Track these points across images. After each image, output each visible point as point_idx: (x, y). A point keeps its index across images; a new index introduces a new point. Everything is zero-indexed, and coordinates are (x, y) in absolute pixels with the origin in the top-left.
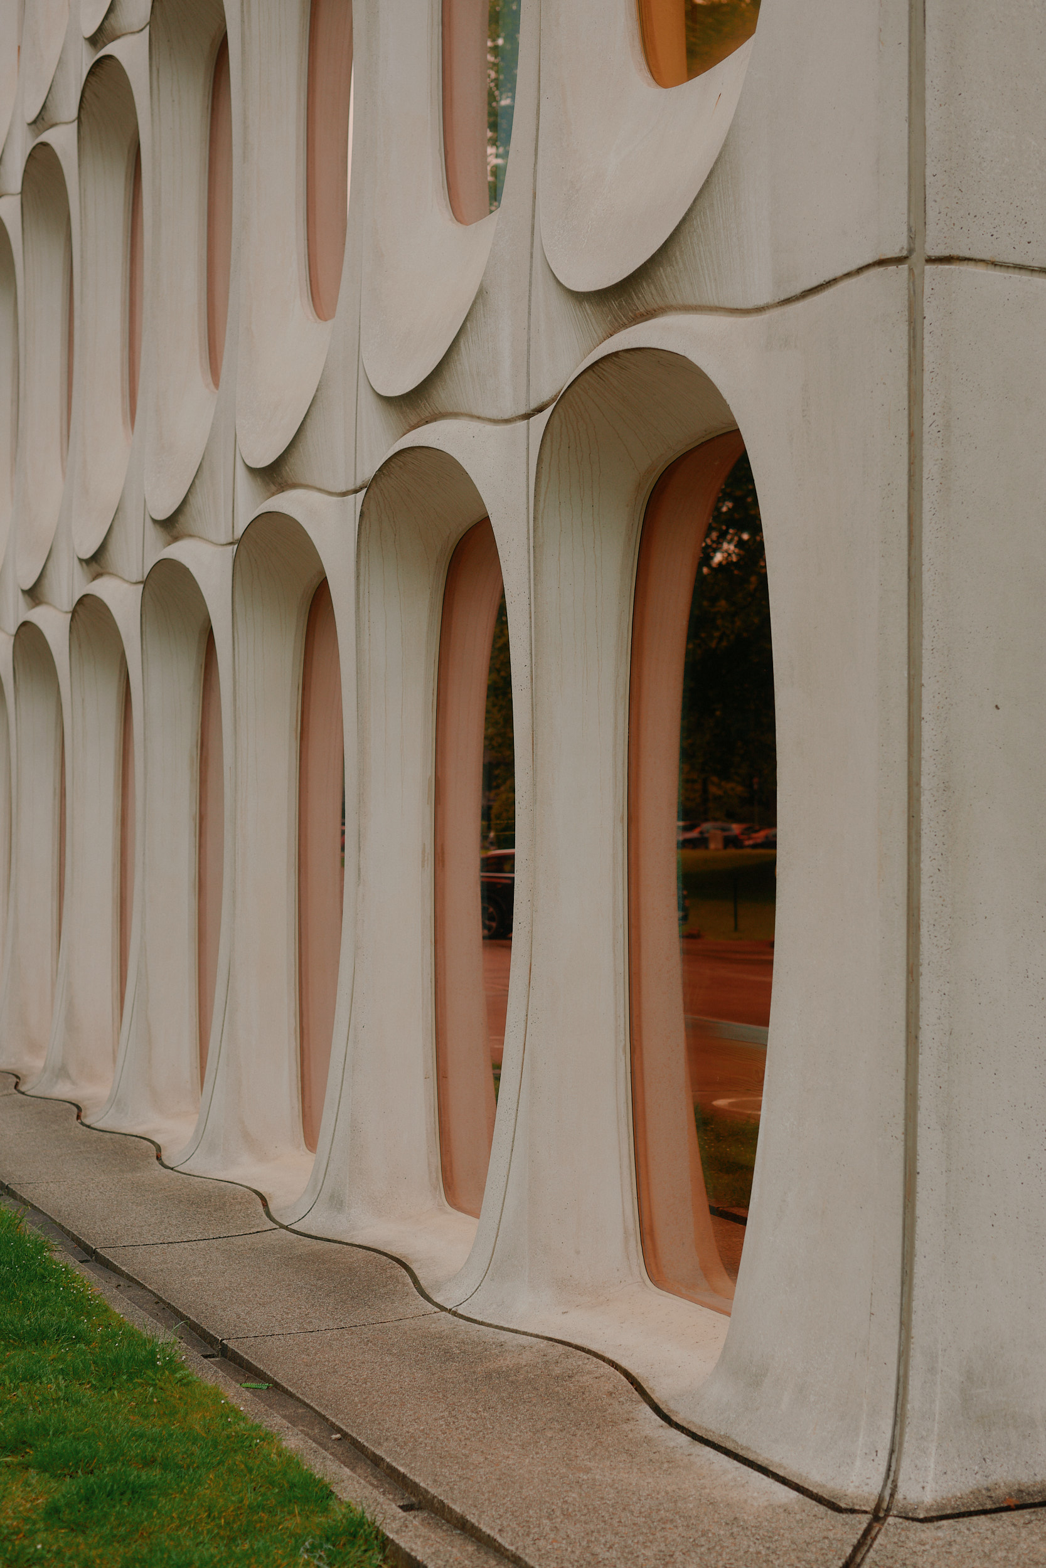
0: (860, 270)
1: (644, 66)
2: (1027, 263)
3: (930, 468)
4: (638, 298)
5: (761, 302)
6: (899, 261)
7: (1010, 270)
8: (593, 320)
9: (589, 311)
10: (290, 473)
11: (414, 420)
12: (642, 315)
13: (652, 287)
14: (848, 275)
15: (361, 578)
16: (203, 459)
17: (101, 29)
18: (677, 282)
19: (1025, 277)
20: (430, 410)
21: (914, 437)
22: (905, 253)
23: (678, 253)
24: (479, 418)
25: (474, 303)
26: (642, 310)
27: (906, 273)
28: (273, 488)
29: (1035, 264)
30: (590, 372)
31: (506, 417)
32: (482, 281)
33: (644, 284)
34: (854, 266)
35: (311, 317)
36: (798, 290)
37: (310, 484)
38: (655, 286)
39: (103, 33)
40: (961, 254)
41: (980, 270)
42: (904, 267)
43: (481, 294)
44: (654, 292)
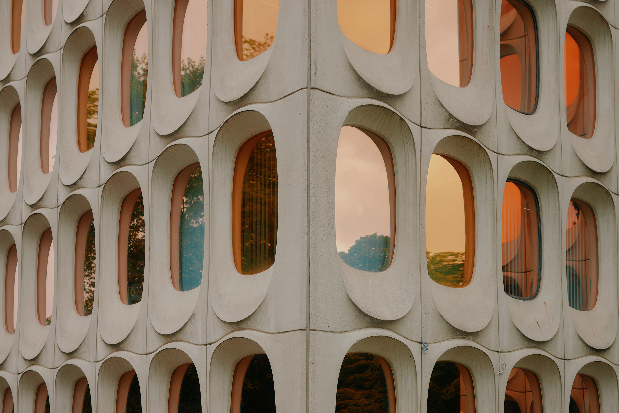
0: (296, 330)
1: (235, 268)
2: (328, 331)
3: (311, 371)
4: (241, 326)
5: (273, 332)
6: (305, 330)
7: (325, 332)
8: (228, 328)
9: (227, 326)
10: (122, 347)
11: (169, 340)
12: (241, 329)
13: (245, 324)
14: (293, 331)
15: (150, 377)
16: (85, 338)
17: (36, 204)
18: (252, 324)
19: (328, 333)
20: (175, 339)
21: (308, 364)
22: (306, 328)
23: (252, 318)
24: (190, 343)
25: (191, 316)
26: (242, 328)
27: (306, 332)
28: (115, 350)
29: (330, 331)
30: (229, 340)
31: (199, 344)
32: (193, 312)
33: (243, 323)
34: (295, 329)
35: (121, 303)
36: (282, 331)
37: (129, 350)
38: (246, 324)
39: (36, 205)
40: (317, 329)
41: (320, 332)
42: (306, 331)
43: (193, 315)
44: (245, 325)
